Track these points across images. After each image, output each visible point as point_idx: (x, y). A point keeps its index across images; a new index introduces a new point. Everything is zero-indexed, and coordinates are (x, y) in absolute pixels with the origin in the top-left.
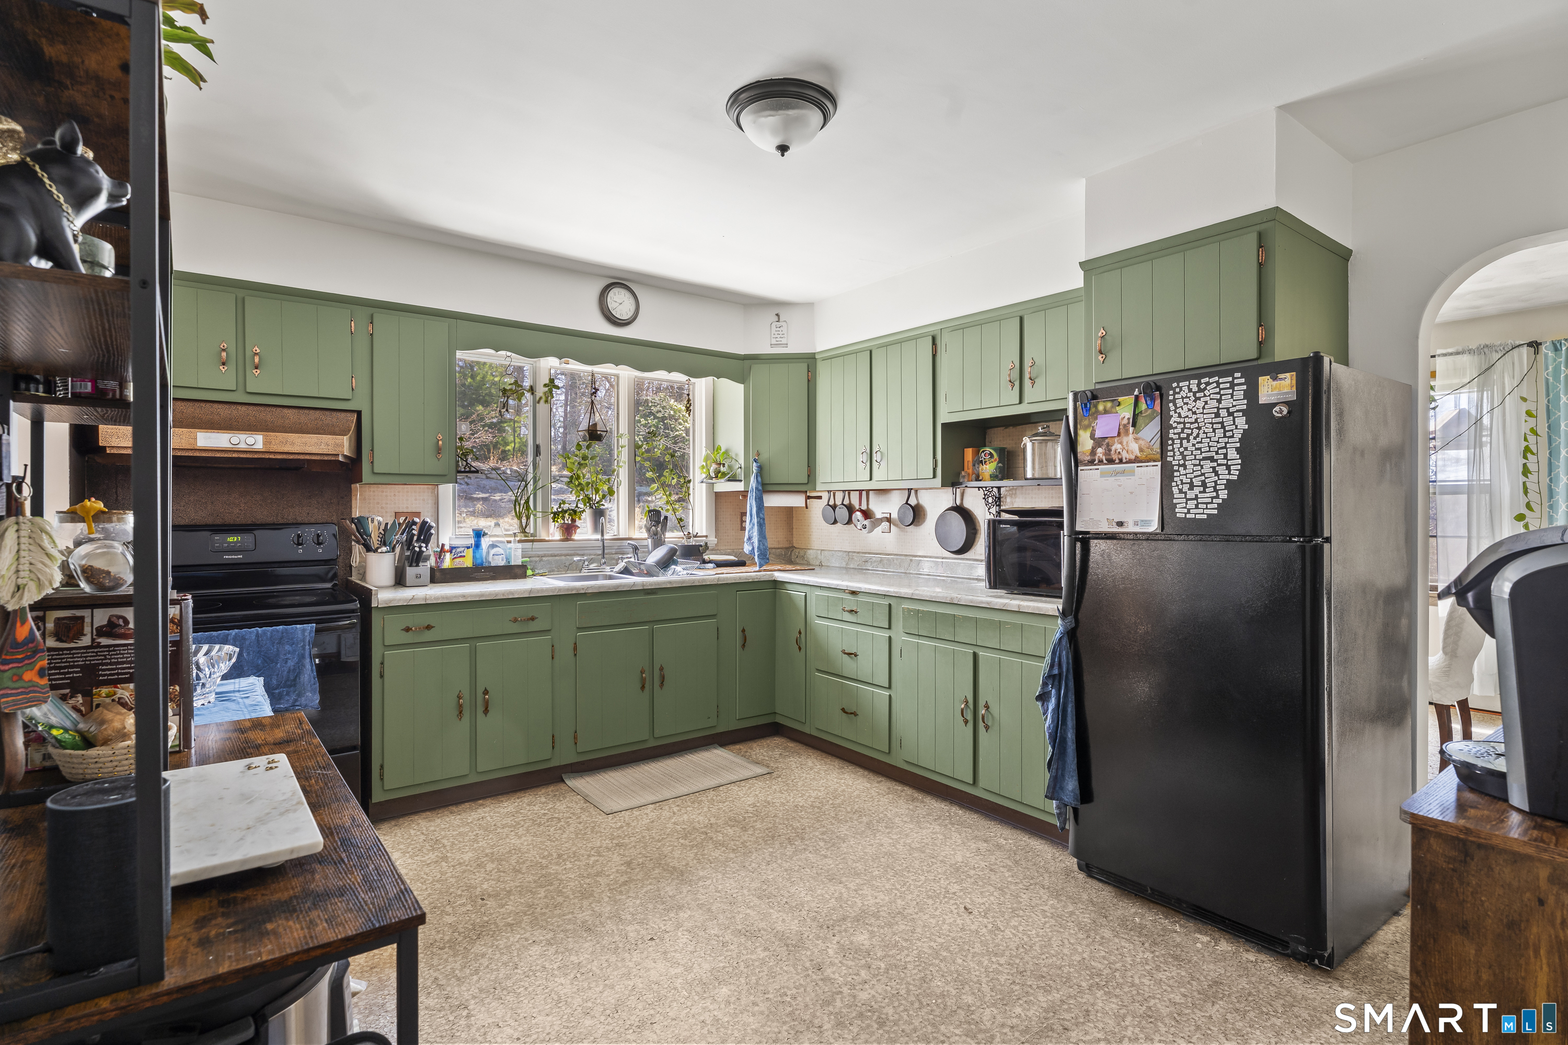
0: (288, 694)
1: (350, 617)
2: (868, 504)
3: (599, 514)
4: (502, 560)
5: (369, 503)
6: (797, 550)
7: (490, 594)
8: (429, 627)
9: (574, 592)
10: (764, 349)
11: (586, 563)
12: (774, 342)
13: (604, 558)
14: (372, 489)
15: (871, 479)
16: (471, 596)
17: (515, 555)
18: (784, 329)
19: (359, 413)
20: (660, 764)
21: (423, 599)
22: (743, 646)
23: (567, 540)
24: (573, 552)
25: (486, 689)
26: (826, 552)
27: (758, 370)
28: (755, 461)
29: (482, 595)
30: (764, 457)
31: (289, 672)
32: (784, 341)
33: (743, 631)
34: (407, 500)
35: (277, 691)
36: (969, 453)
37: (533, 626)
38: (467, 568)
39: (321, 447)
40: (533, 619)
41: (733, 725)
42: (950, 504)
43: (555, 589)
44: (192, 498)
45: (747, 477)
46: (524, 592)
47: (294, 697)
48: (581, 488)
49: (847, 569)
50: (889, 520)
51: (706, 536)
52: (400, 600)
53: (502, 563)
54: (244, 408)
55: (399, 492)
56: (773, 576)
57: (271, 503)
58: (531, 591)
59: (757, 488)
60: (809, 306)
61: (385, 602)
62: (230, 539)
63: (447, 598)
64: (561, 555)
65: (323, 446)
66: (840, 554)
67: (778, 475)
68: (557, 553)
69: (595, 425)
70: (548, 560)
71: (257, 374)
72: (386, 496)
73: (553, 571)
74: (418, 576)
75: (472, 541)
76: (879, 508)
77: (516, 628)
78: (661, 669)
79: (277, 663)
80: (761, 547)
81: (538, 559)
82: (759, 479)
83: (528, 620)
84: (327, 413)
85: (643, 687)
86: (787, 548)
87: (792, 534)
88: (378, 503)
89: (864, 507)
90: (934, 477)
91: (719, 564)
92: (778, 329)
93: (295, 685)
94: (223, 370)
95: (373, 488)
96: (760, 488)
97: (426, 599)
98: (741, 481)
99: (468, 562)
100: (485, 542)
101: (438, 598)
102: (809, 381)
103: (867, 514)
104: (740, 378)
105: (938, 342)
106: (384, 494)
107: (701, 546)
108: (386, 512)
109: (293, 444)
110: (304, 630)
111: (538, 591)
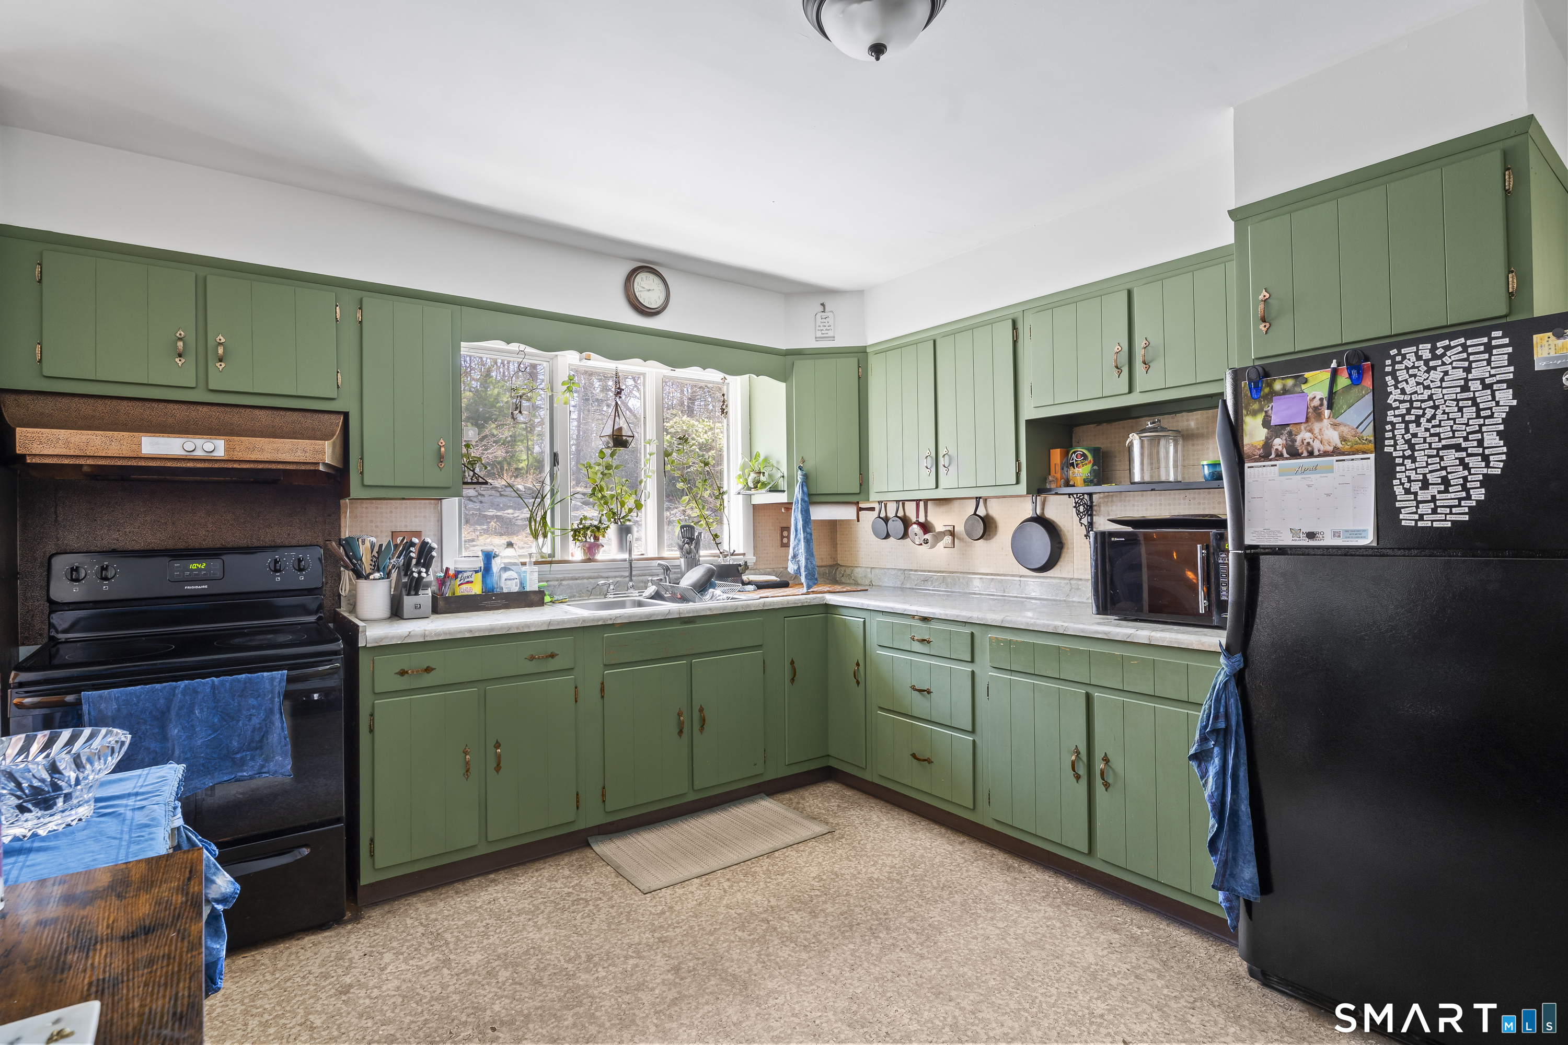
0: (253, 759)
1: (331, 660)
2: (926, 516)
3: (624, 531)
4: (516, 585)
5: (362, 521)
6: (843, 569)
7: (502, 628)
8: (428, 670)
9: (600, 623)
10: (808, 343)
11: (612, 587)
12: (819, 334)
13: (631, 580)
14: (364, 505)
15: (937, 487)
16: (479, 630)
17: (531, 579)
18: (830, 320)
19: (346, 415)
20: (701, 820)
21: (421, 636)
22: (793, 680)
23: (589, 560)
24: (596, 574)
25: (497, 742)
26: (877, 571)
27: (801, 365)
28: (800, 468)
29: (492, 629)
30: (810, 465)
31: (253, 732)
32: (830, 334)
33: (792, 663)
34: (406, 517)
35: (238, 756)
36: (1056, 454)
37: (553, 665)
38: (476, 595)
39: (297, 454)
40: (552, 656)
41: (784, 772)
42: (1029, 514)
43: (579, 620)
44: (148, 518)
45: (791, 487)
46: (542, 624)
47: (260, 762)
48: (605, 501)
49: (902, 589)
50: (952, 534)
51: (744, 554)
52: (393, 638)
53: (515, 589)
54: (205, 409)
55: (396, 508)
56: (823, 598)
57: (244, 523)
58: (550, 623)
59: (802, 500)
60: (859, 293)
61: (375, 640)
62: (194, 566)
63: (450, 633)
64: (583, 578)
65: (299, 453)
66: (894, 572)
67: (824, 486)
68: (577, 575)
69: (620, 429)
70: (569, 584)
71: (221, 368)
72: (382, 513)
73: (574, 596)
74: (418, 607)
75: (480, 564)
76: (940, 520)
77: (533, 667)
78: (701, 710)
79: (238, 721)
80: (809, 566)
81: (556, 583)
82: (805, 489)
83: (547, 657)
84: (308, 415)
85: (681, 732)
86: (831, 566)
87: (836, 551)
88: (371, 521)
89: (922, 519)
90: (1018, 482)
91: (761, 586)
92: (824, 320)
93: (261, 748)
94: (180, 363)
95: (366, 504)
96: (806, 499)
97: (425, 636)
98: (784, 491)
99: (476, 589)
100: (496, 565)
101: (439, 634)
102: (859, 377)
103: (926, 527)
104: (782, 375)
105: (1020, 325)
106: (379, 510)
107: (740, 565)
108: (381, 532)
109: (262, 450)
110: (272, 679)
111: (558, 622)
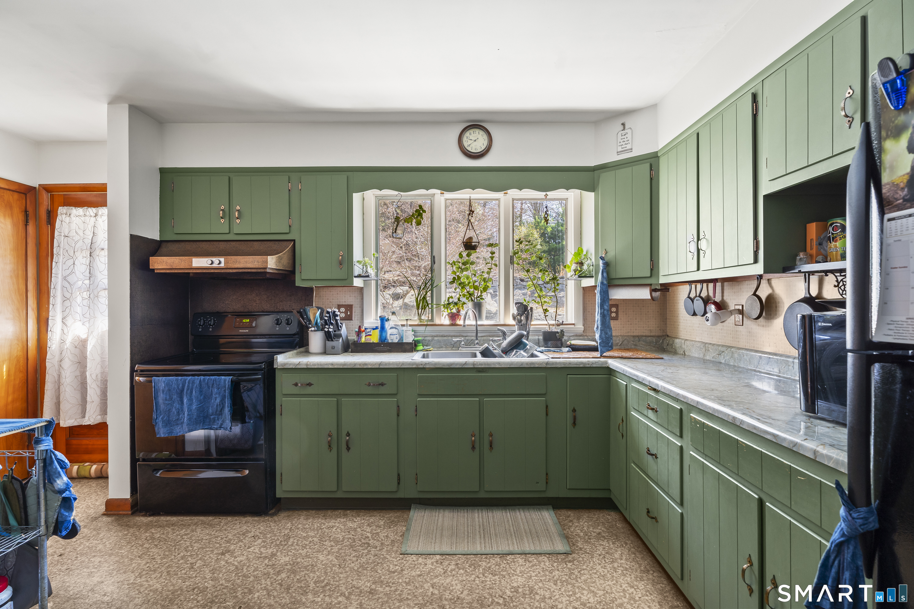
0: (218, 419)
1: (257, 373)
2: (723, 296)
3: (478, 306)
4: (397, 338)
5: (323, 299)
6: (668, 339)
7: (350, 364)
8: (310, 384)
9: (414, 366)
10: (612, 157)
11: (463, 343)
12: (620, 149)
13: (477, 339)
14: (324, 290)
15: (698, 269)
16: (337, 364)
17: (405, 335)
18: (629, 136)
19: (294, 241)
22: (574, 424)
23: (452, 325)
24: (458, 334)
25: (348, 433)
26: (688, 342)
27: (606, 178)
28: (602, 258)
29: (345, 364)
30: (611, 255)
31: (217, 406)
32: (629, 147)
33: (574, 410)
34: (345, 297)
35: (212, 417)
37: (382, 390)
38: (373, 343)
39: (255, 264)
40: (382, 384)
41: (564, 494)
43: (400, 363)
44: (234, 297)
45: (597, 273)
46: (375, 364)
47: (220, 422)
48: (463, 285)
49: (705, 361)
50: (741, 312)
51: (574, 324)
52: (290, 364)
53: (396, 341)
54: (234, 243)
55: (340, 292)
56: (606, 363)
57: (271, 299)
59: (602, 283)
60: (653, 107)
61: (282, 365)
62: (244, 321)
63: (321, 365)
64: (449, 336)
65: (256, 263)
66: (699, 344)
67: (623, 271)
68: (446, 334)
69: (471, 238)
70: (438, 340)
71: (238, 222)
72: (333, 294)
73: (442, 347)
74: (333, 348)
75: (378, 324)
76: (732, 299)
77: (370, 390)
78: (491, 435)
79: (211, 399)
80: (603, 336)
81: (430, 338)
82: (605, 274)
83: (380, 384)
84: (277, 243)
85: (473, 448)
86: (658, 336)
87: (666, 324)
88: (328, 299)
89: (718, 299)
90: (756, 261)
91: (575, 349)
92: (623, 137)
93: (222, 414)
94: (223, 222)
96: (605, 282)
97: (307, 365)
98: (593, 277)
99: (375, 338)
100: (387, 325)
101: (315, 365)
102: (651, 179)
103: (721, 306)
104: (591, 187)
105: (760, 99)
106: (332, 293)
107: (558, 332)
108: (333, 305)
109: (240, 262)
110: (225, 380)
111: (386, 364)
